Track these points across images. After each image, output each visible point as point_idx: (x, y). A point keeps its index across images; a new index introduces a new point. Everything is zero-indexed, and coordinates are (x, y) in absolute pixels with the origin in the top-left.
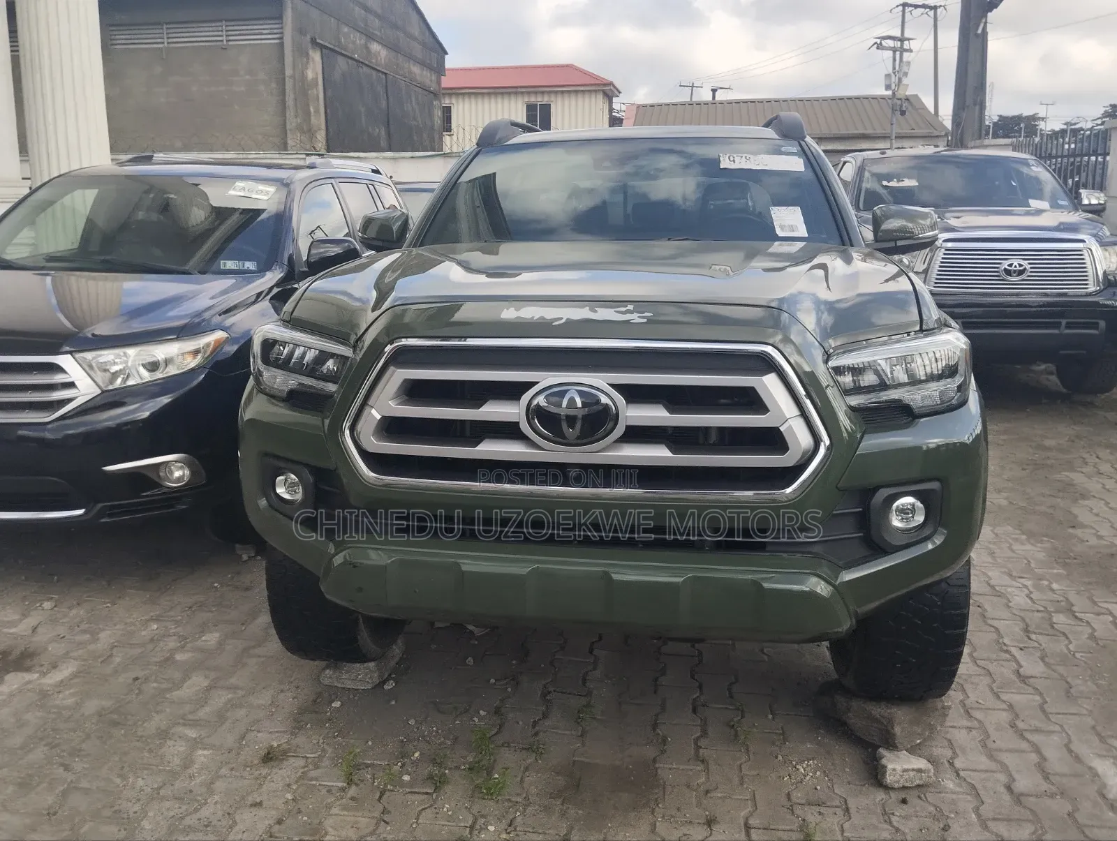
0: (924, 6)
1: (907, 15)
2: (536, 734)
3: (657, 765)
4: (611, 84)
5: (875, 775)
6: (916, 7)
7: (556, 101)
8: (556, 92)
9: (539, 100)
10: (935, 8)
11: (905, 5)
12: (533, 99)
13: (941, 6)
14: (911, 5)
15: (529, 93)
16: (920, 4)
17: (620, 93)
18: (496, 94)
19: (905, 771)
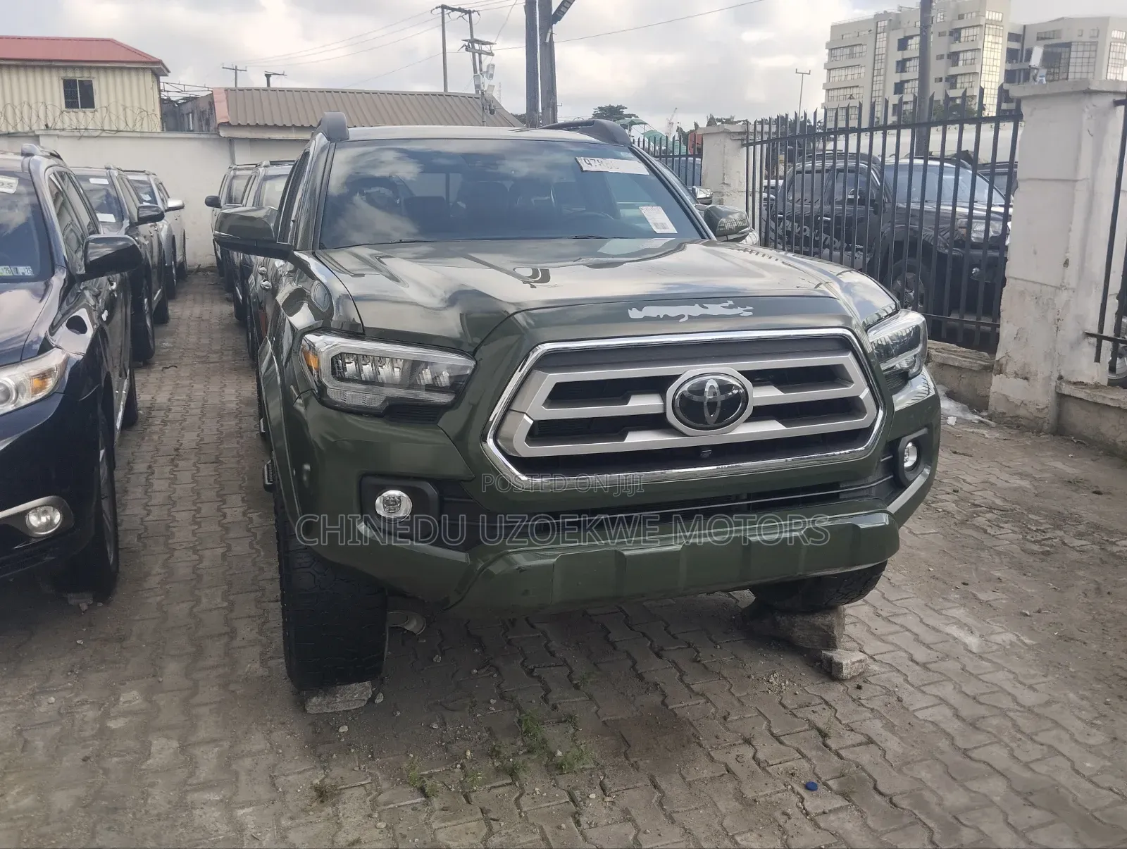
0: (460, 10)
1: (446, 16)
2: (554, 707)
3: (670, 707)
4: (160, 62)
5: (830, 672)
6: (453, 10)
7: (99, 77)
8: (98, 68)
9: (78, 75)
10: (469, 12)
11: (443, 7)
12: (70, 75)
13: (474, 11)
14: (449, 8)
15: (65, 68)
16: (457, 7)
17: (169, 72)
18: (26, 67)
19: (853, 663)
